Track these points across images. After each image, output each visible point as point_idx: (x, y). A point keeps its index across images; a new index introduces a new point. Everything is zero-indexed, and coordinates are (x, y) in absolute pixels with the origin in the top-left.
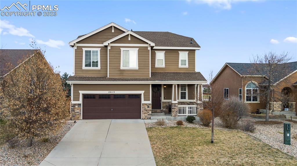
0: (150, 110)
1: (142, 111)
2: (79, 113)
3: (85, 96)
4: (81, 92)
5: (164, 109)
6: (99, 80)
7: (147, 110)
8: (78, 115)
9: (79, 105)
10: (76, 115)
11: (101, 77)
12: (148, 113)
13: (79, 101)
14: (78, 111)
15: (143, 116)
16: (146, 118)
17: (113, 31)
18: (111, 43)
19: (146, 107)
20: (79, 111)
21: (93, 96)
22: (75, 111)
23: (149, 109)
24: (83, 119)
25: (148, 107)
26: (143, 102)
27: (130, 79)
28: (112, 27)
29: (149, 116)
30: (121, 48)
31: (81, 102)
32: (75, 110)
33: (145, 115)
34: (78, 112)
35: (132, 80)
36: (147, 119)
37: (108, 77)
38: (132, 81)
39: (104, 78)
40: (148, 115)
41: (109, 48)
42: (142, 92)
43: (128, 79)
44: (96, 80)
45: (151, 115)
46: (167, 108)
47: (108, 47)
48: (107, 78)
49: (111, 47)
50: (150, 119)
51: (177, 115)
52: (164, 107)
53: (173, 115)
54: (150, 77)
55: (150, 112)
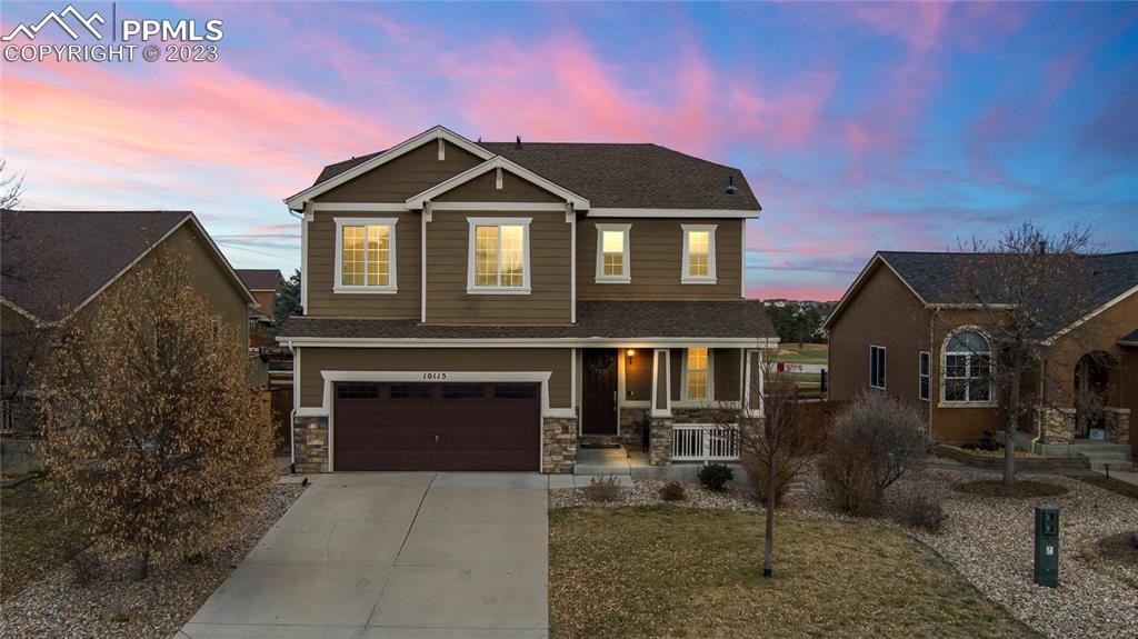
0: (572, 442)
1: (545, 445)
2: (320, 450)
3: (342, 390)
4: (330, 376)
5: (626, 433)
6: (391, 335)
7: (559, 442)
8: (317, 456)
9: (323, 420)
10: (310, 456)
11: (397, 323)
12: (565, 453)
13: (321, 406)
14: (316, 442)
15: (545, 460)
16: (558, 471)
17: (442, 156)
18: (433, 200)
19: (558, 430)
20: (321, 443)
21: (370, 390)
22: (309, 443)
23: (568, 436)
24: (335, 469)
25: (565, 430)
26: (547, 411)
27: (502, 328)
28: (436, 140)
29: (568, 462)
30: (469, 219)
31: (326, 409)
32: (308, 437)
33: (555, 458)
34: (318, 446)
35: (507, 333)
36: (563, 472)
37: (424, 320)
38: (508, 336)
39: (410, 327)
40: (566, 458)
41: (427, 218)
42: (543, 377)
43: (493, 328)
44: (381, 335)
45: (576, 458)
46: (636, 432)
47: (424, 214)
48: (418, 324)
49: (435, 213)
50: (571, 471)
51: (667, 461)
52: (628, 427)
53: (655, 459)
54: (574, 321)
55: (573, 449)
